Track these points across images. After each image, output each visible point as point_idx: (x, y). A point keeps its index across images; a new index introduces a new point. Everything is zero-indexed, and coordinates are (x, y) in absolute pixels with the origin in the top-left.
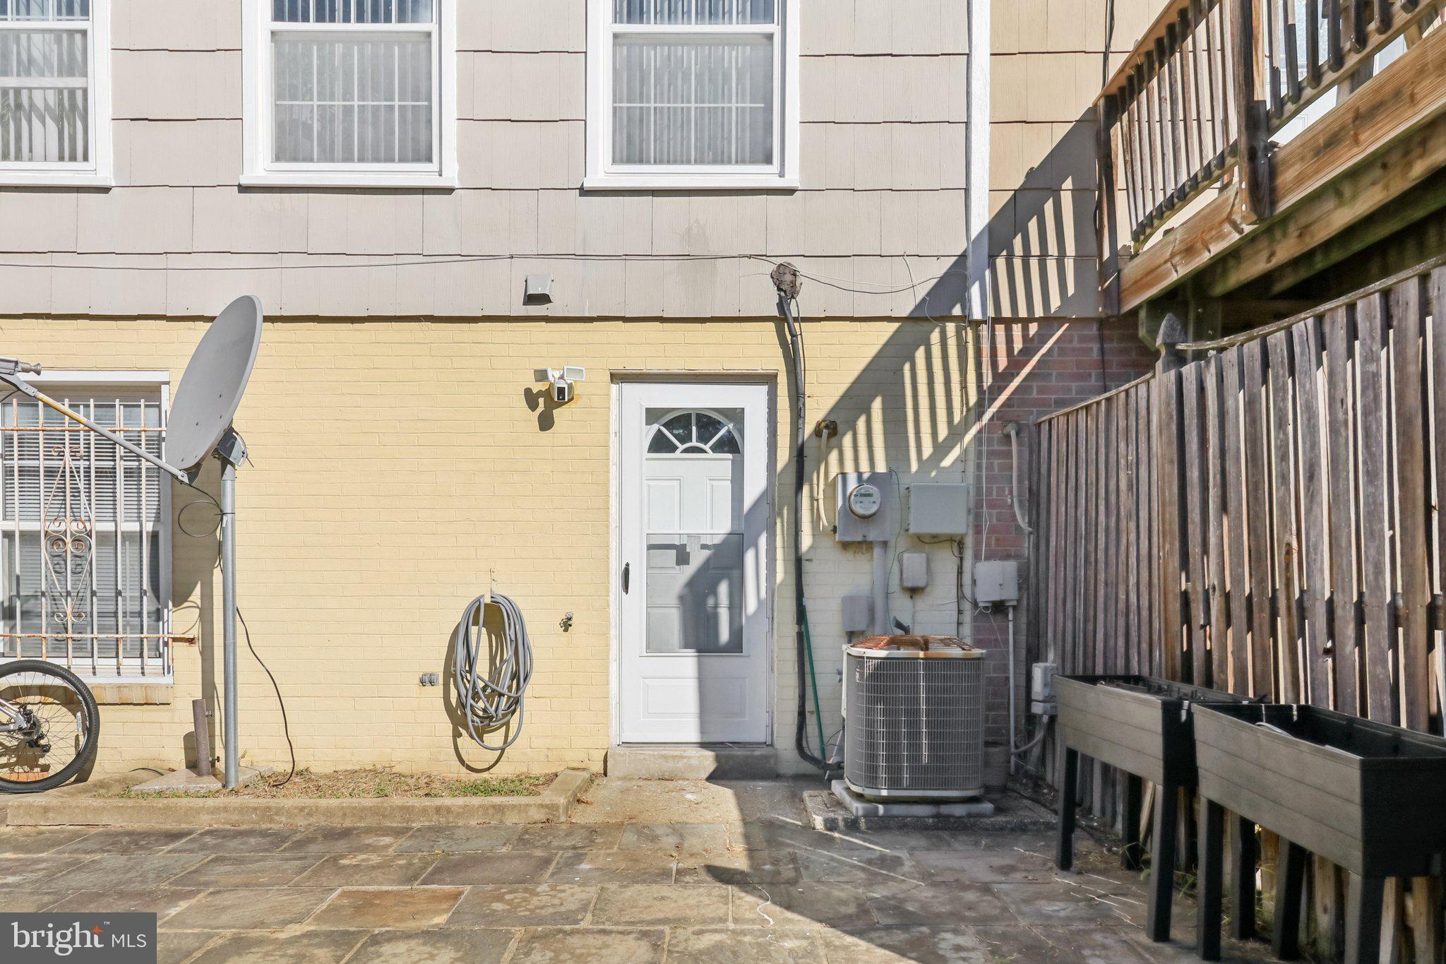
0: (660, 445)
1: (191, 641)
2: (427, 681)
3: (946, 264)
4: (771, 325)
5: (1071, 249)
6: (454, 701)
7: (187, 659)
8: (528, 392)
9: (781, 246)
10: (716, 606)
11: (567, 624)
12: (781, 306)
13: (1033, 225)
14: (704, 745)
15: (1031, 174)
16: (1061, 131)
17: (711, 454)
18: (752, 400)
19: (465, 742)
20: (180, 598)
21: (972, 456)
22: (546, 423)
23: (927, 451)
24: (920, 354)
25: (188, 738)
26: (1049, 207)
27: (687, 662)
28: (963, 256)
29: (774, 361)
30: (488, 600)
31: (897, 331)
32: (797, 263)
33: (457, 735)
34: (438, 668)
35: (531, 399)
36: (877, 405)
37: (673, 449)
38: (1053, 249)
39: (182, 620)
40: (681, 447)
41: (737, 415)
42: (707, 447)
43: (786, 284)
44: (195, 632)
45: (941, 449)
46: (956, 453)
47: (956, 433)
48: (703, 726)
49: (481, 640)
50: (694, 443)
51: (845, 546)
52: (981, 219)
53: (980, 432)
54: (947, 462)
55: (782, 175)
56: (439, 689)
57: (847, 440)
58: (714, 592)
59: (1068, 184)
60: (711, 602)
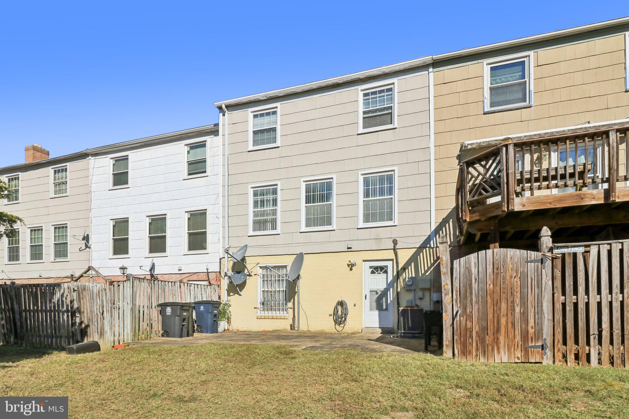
0: (373, 272)
1: (291, 308)
2: (330, 315)
3: (427, 237)
4: (393, 250)
5: (452, 233)
6: (335, 319)
7: (291, 311)
8: (348, 264)
9: (394, 236)
10: (383, 302)
11: (355, 306)
12: (394, 247)
13: (444, 229)
14: (380, 328)
15: (443, 219)
16: (450, 211)
17: (382, 274)
18: (389, 264)
19: (337, 326)
20: (290, 301)
21: (432, 273)
22: (351, 269)
23: (423, 272)
24: (421, 254)
25: (291, 325)
26: (447, 225)
27: (376, 313)
28: (430, 235)
29: (393, 257)
30: (340, 301)
31: (417, 250)
32: (398, 239)
33: (335, 325)
34: (332, 313)
35: (348, 265)
36: (413, 264)
37: (375, 273)
38: (448, 233)
39: (290, 305)
40: (377, 273)
41: (387, 267)
42: (381, 273)
43: (395, 242)
44: (292, 307)
45: (426, 272)
46: (429, 272)
47: (429, 268)
48: (379, 325)
49: (339, 308)
50: (379, 272)
51: (407, 290)
52: (433, 228)
53: (434, 268)
54: (427, 274)
55: (394, 223)
56: (332, 317)
57: (407, 271)
58: (382, 299)
59: (451, 220)
60: (381, 301)
